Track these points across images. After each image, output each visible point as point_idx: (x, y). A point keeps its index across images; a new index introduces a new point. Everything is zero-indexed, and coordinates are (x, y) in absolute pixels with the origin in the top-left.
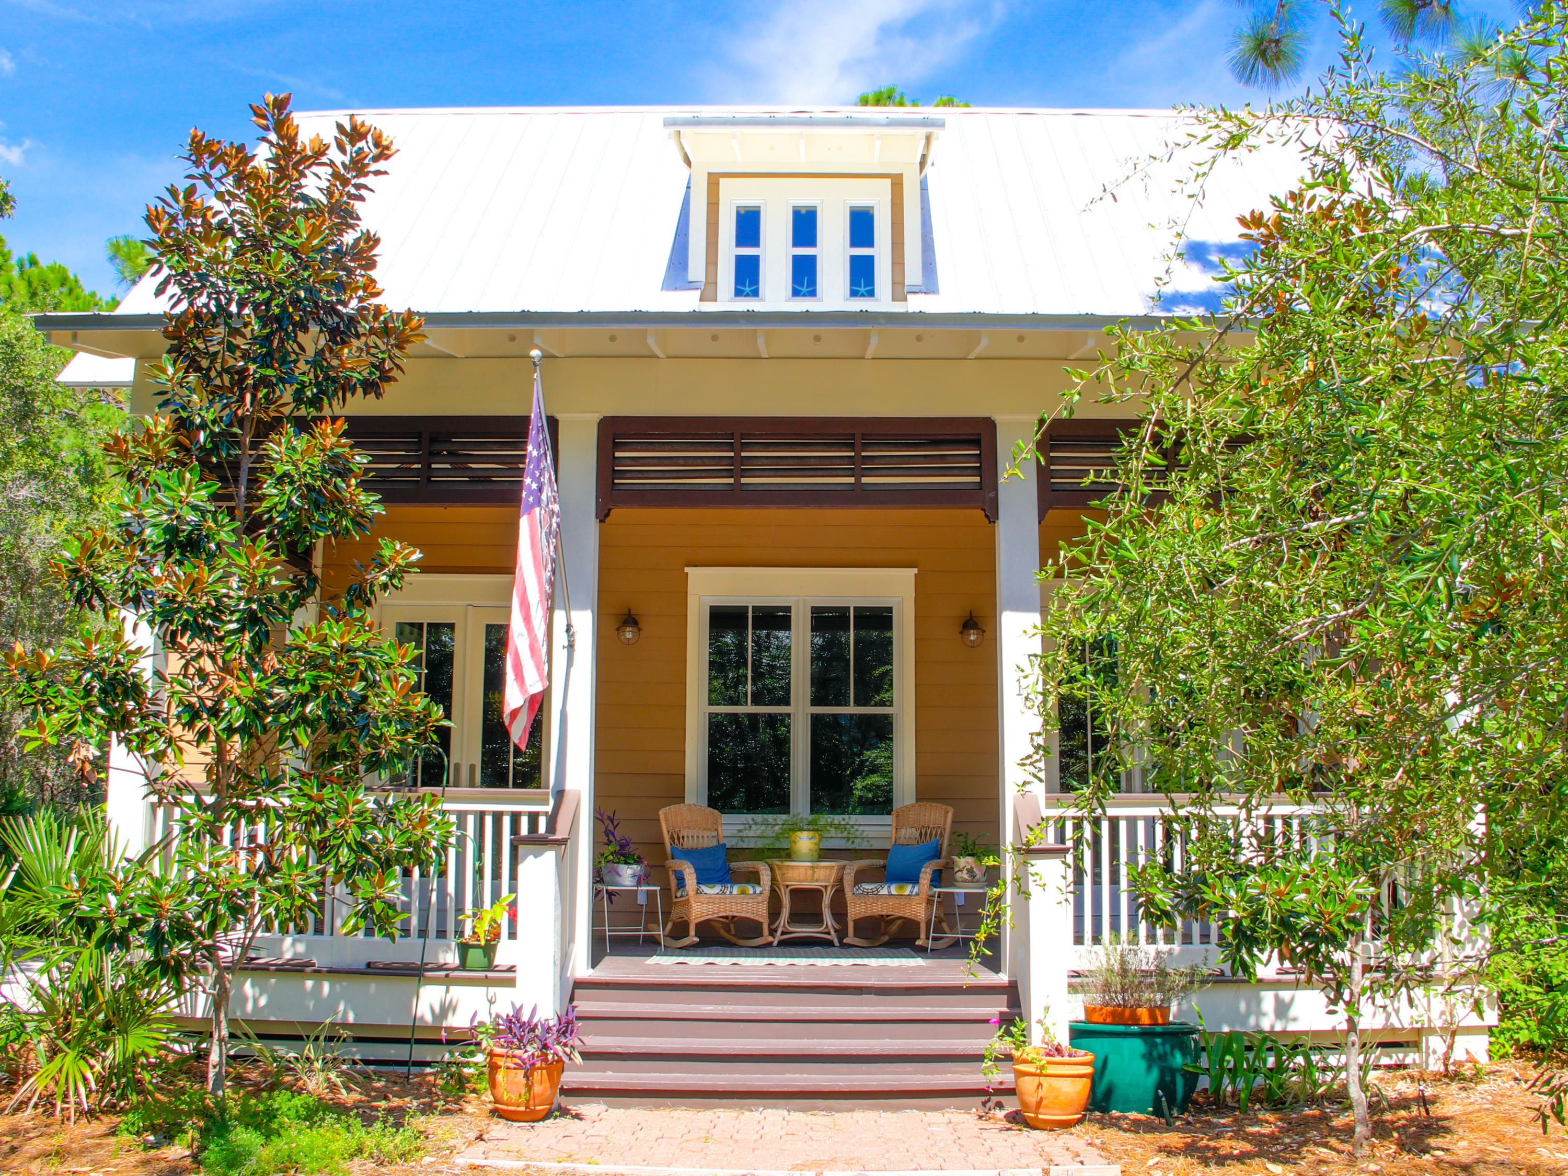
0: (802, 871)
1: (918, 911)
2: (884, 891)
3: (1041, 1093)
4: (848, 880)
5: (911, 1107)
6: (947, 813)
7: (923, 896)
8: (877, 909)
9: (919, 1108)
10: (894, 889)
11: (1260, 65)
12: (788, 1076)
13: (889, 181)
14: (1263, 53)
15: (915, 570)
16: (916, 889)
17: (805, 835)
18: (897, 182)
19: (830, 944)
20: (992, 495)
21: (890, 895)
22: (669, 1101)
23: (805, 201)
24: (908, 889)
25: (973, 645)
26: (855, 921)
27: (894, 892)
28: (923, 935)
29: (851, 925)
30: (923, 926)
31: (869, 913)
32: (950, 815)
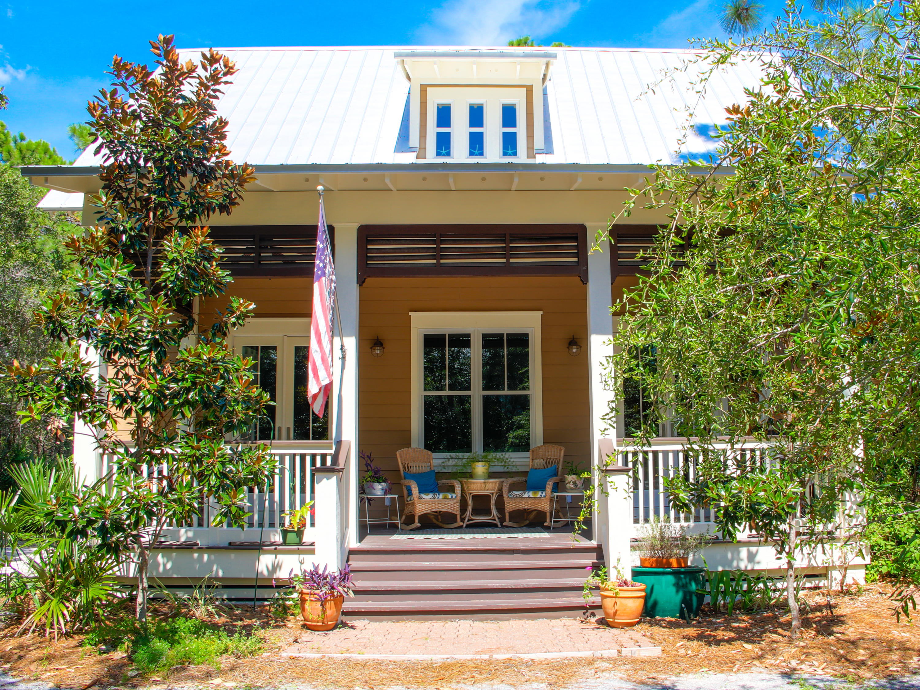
0: (479, 485)
1: (545, 506)
2: (526, 495)
3: (616, 607)
4: (505, 489)
5: (543, 617)
6: (561, 450)
7: (548, 498)
8: (522, 505)
9: (547, 618)
10: (531, 494)
11: (737, 23)
12: (472, 601)
13: (525, 89)
14: (739, 16)
15: (541, 313)
16: (544, 494)
17: (480, 464)
18: (529, 90)
19: (495, 526)
20: (584, 268)
21: (529, 497)
22: (404, 617)
23: (476, 101)
24: (539, 494)
25: (575, 355)
26: (510, 513)
27: (531, 495)
28: (548, 520)
29: (507, 515)
30: (548, 515)
31: (517, 508)
32: (563, 452)
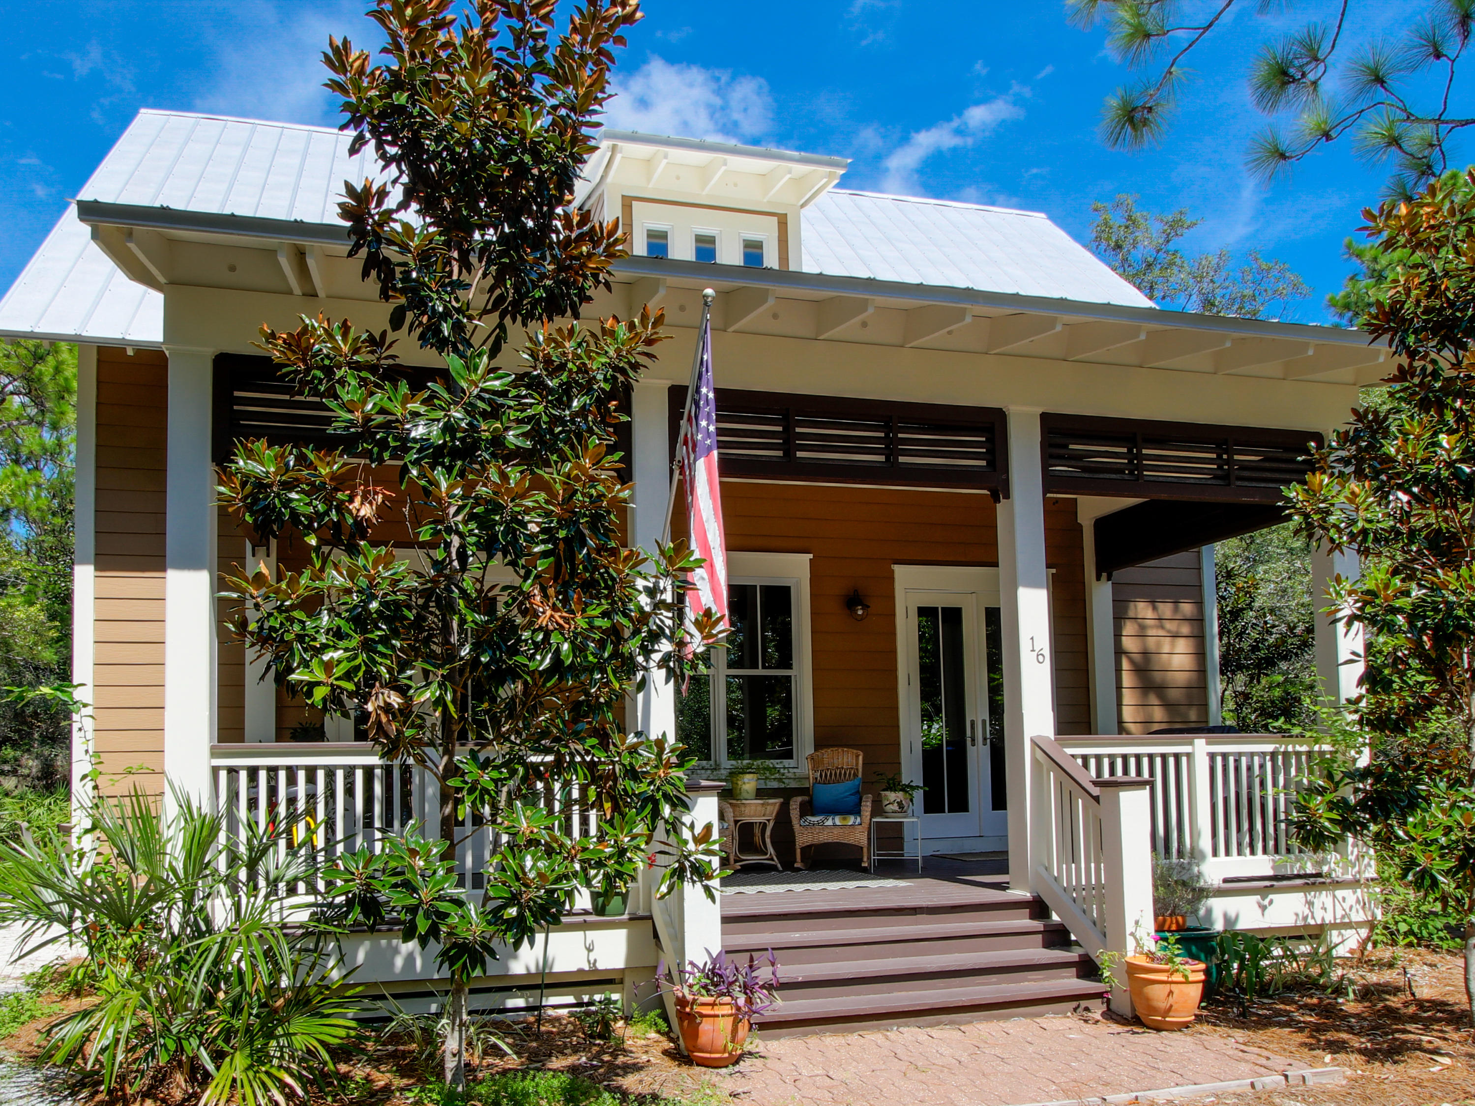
0: (753, 808)
1: (860, 838)
2: (829, 822)
4: (794, 813)
5: (1018, 1015)
6: (857, 756)
7: (866, 825)
8: (824, 837)
9: (1025, 1016)
10: (838, 820)
11: (1128, 129)
13: (776, 219)
14: (1131, 120)
15: (811, 556)
16: (859, 820)
17: (748, 777)
18: (783, 222)
19: (773, 868)
20: (1004, 477)
21: (835, 825)
23: (706, 230)
24: (851, 820)
25: (862, 618)
26: (802, 849)
27: (838, 823)
28: (865, 859)
29: (798, 851)
30: (865, 850)
31: (816, 842)
32: (861, 758)
